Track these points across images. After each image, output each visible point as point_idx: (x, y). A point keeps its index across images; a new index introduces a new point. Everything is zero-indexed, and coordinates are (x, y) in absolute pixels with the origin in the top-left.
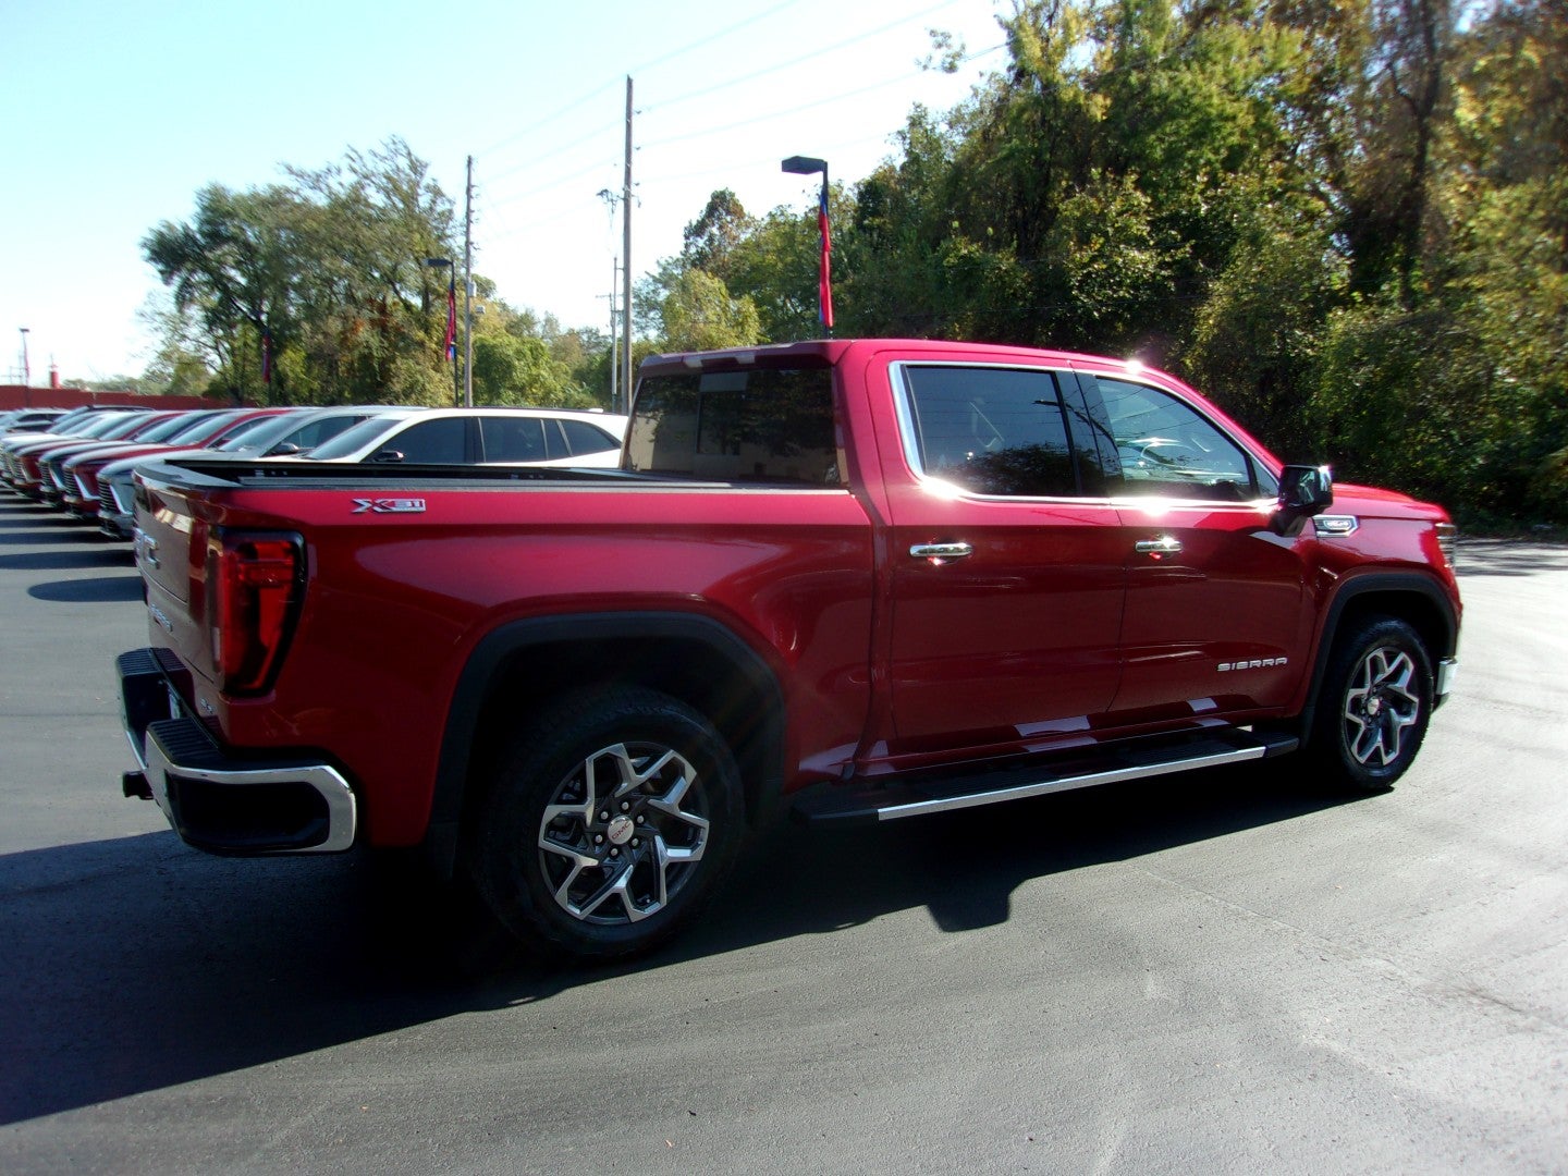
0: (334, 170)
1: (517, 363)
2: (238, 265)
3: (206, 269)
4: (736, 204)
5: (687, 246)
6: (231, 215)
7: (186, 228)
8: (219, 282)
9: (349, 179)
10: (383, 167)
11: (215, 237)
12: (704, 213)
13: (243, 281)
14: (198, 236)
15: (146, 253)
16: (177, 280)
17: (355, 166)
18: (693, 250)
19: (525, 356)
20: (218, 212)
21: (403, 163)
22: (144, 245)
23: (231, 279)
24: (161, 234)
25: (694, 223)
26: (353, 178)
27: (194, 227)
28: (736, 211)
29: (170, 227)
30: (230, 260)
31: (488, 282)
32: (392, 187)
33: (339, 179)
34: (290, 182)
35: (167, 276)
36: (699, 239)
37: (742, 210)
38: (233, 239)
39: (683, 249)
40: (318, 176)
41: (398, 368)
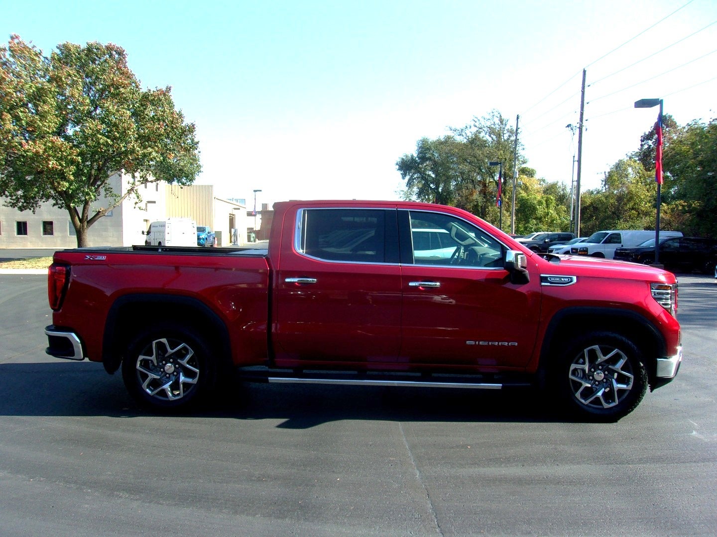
0: (468, 127)
1: (538, 207)
2: (432, 169)
3: (419, 172)
4: (672, 121)
5: (642, 145)
6: (429, 149)
7: (412, 156)
8: (424, 177)
9: (474, 130)
10: (488, 124)
11: (423, 158)
12: (653, 128)
13: (433, 176)
14: (417, 159)
15: (397, 167)
16: (408, 177)
17: (476, 124)
18: (646, 147)
19: (542, 203)
20: (425, 148)
21: (497, 121)
22: (397, 164)
23: (429, 175)
24: (403, 159)
25: (647, 133)
26: (476, 129)
27: (415, 155)
28: (673, 125)
29: (407, 156)
30: (429, 168)
31: (533, 170)
32: (492, 131)
33: (470, 130)
34: (451, 134)
35: (404, 175)
36: (649, 141)
37: (676, 124)
38: (429, 159)
39: (640, 147)
40: (462, 130)
41: (489, 211)
